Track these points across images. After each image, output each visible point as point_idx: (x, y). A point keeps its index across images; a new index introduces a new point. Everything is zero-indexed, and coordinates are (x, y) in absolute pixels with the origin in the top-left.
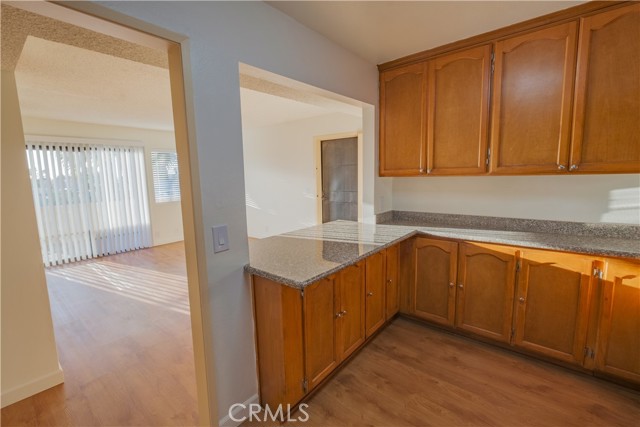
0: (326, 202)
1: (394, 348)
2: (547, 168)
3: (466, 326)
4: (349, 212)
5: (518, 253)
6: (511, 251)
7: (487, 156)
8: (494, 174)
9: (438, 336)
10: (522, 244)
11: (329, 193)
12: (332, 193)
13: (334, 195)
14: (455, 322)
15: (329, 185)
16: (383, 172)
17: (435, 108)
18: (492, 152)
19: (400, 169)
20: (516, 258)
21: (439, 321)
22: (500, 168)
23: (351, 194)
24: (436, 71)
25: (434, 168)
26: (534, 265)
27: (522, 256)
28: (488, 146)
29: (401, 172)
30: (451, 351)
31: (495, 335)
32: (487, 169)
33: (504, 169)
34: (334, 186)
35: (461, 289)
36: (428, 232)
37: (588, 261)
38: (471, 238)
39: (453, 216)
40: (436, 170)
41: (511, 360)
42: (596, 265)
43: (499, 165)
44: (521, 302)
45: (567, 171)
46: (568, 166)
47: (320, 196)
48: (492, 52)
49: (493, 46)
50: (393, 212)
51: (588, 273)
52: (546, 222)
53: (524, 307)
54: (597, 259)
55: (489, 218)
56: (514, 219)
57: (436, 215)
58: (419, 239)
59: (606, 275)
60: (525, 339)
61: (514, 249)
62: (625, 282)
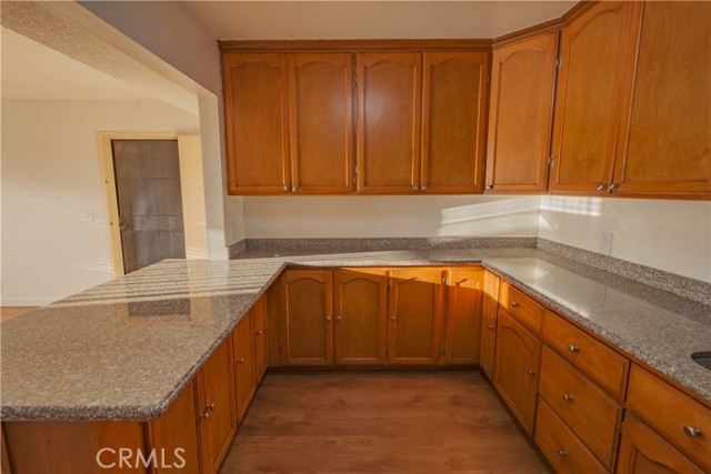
0: (128, 233)
1: (274, 418)
2: (404, 189)
3: (346, 360)
4: (169, 243)
5: (388, 273)
6: (382, 272)
7: (355, 174)
8: (361, 193)
9: (318, 381)
10: (392, 263)
11: (132, 220)
12: (138, 219)
13: (142, 222)
14: (334, 360)
15: (131, 206)
16: (234, 189)
17: (298, 113)
18: (358, 170)
19: (258, 186)
20: (387, 278)
21: (317, 364)
22: (367, 187)
23: (171, 220)
24: (297, 69)
25: (300, 185)
26: (397, 281)
27: (391, 275)
28: (355, 164)
29: (259, 189)
30: (334, 394)
31: (371, 360)
32: (355, 189)
33: (370, 189)
34: (141, 207)
35: (339, 321)
37: (439, 271)
38: (346, 263)
39: (318, 240)
40: (304, 189)
41: (386, 380)
42: (444, 274)
43: (366, 184)
44: (393, 320)
45: (420, 192)
46: (420, 187)
47: (117, 222)
48: (354, 62)
49: (354, 57)
50: (246, 240)
51: (439, 282)
53: (395, 325)
54: (444, 269)
57: (299, 240)
58: (289, 273)
59: (450, 282)
60: (397, 356)
61: (385, 270)
62: (462, 285)
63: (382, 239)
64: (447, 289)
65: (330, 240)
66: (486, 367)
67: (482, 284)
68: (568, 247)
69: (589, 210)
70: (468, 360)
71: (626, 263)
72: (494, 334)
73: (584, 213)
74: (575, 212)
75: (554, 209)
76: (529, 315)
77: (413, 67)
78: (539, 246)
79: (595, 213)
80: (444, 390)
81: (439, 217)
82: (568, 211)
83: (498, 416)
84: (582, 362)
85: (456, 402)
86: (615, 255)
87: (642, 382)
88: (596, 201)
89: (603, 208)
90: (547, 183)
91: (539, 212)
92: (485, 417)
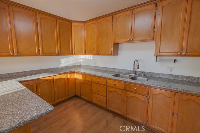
5: (53, 78)
6: (51, 78)
7: (39, 50)
8: (42, 56)
18: (40, 48)
22: (43, 54)
25: (18, 53)
26: (57, 80)
27: (54, 78)
28: (39, 46)
32: (40, 54)
33: (45, 54)
36: (22, 80)
37: (65, 75)
38: (40, 77)
42: (67, 75)
43: (43, 53)
44: (56, 90)
46: (59, 54)
48: (36, 16)
49: (36, 14)
51: (66, 78)
52: (51, 69)
53: (56, 92)
55: (35, 71)
56: (43, 69)
59: (68, 77)
60: (57, 100)
61: (52, 77)
62: (71, 77)
63: (45, 69)
64: (68, 79)
65: (27, 72)
66: (78, 94)
67: (75, 76)
68: (88, 66)
69: (90, 58)
70: (74, 95)
71: (98, 67)
72: (79, 86)
73: (89, 58)
74: (88, 58)
75: (83, 58)
76: (89, 79)
77: (54, 22)
78: (82, 66)
79: (91, 58)
80: (70, 103)
81: (60, 62)
82: (86, 58)
83: (84, 102)
84: (100, 83)
85: (74, 104)
86: (96, 66)
87: (109, 81)
88: (91, 56)
89: (93, 57)
90: (85, 53)
91: (81, 59)
92: (81, 104)
